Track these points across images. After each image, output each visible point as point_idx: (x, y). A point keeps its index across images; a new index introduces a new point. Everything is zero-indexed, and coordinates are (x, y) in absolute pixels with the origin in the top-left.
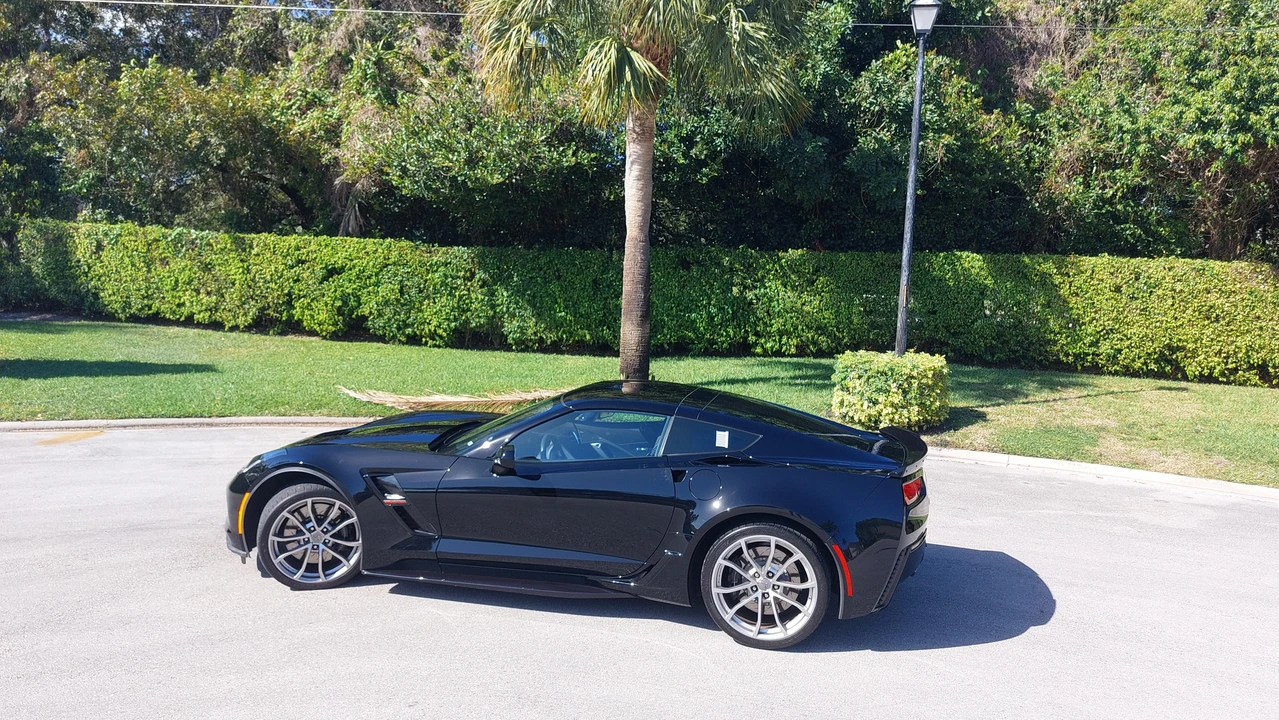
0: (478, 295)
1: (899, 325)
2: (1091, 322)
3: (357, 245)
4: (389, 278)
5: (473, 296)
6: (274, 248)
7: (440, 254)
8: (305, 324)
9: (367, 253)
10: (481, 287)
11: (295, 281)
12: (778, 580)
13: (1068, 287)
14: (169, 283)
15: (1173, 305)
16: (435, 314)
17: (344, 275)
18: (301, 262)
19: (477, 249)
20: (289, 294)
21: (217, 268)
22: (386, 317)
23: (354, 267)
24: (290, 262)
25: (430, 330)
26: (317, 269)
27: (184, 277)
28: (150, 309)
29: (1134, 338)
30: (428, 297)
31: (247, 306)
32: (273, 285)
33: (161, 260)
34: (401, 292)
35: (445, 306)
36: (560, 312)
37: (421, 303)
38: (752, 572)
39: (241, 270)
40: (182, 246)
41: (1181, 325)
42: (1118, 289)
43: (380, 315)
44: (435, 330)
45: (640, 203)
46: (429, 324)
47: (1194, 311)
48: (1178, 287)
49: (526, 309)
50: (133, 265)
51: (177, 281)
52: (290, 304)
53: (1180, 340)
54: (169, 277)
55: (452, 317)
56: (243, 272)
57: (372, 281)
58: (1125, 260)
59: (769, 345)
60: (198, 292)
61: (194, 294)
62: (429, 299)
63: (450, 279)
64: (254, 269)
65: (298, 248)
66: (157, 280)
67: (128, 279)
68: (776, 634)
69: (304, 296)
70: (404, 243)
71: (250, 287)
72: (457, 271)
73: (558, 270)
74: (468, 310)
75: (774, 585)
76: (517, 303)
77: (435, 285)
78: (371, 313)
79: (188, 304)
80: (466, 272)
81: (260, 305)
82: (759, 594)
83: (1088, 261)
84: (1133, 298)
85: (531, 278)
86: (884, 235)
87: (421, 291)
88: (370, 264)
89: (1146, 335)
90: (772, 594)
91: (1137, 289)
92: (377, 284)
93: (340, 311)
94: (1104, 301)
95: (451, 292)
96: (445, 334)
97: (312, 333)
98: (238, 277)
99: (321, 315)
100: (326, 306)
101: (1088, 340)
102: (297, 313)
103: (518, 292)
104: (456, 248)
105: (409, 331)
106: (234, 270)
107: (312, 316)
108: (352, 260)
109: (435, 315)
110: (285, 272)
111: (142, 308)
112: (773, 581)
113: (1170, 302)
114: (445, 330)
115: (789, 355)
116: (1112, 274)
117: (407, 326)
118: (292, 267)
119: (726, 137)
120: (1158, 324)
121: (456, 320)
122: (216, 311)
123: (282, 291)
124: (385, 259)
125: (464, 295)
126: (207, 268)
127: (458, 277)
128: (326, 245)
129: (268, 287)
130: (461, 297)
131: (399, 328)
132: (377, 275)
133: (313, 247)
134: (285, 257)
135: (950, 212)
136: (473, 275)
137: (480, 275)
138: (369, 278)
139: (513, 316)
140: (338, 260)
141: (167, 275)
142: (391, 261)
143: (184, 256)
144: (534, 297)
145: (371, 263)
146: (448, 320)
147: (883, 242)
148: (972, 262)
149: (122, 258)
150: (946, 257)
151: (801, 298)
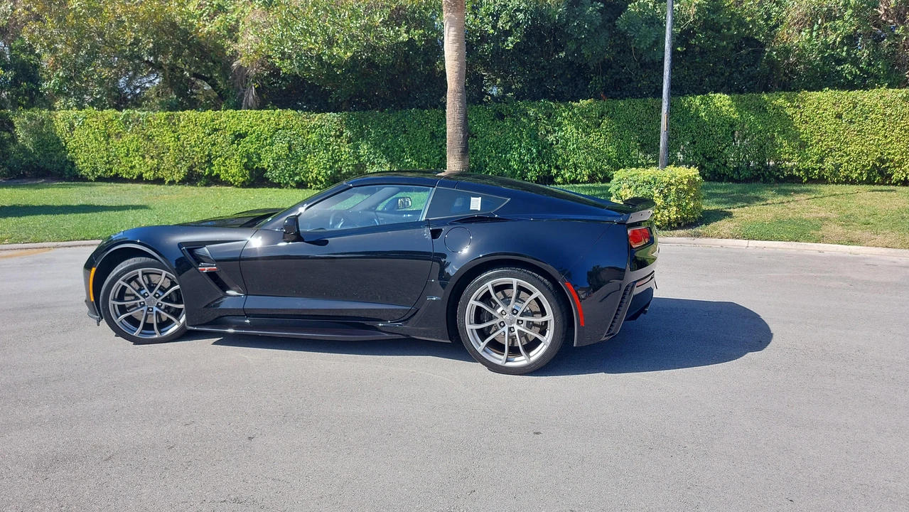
0: (346, 149)
1: (661, 145)
2: (817, 143)
3: (255, 116)
4: (280, 139)
5: (343, 149)
6: (196, 121)
7: (316, 118)
8: (222, 177)
9: (263, 121)
10: (348, 143)
11: (214, 145)
12: (521, 315)
13: (799, 116)
14: (124, 150)
15: (883, 126)
16: (316, 164)
17: (247, 139)
18: (216, 130)
19: (344, 114)
20: (209, 155)
21: (156, 138)
22: (280, 169)
23: (254, 132)
24: (208, 131)
25: (312, 177)
26: (228, 135)
27: (133, 146)
28: (111, 172)
29: (852, 154)
30: (310, 152)
31: (179, 166)
32: (197, 149)
33: (116, 135)
34: (290, 149)
35: (322, 158)
36: (407, 158)
37: (305, 157)
38: (499, 310)
39: (173, 139)
40: (130, 123)
41: (891, 141)
42: (839, 116)
43: (276, 167)
44: (316, 177)
45: (456, 62)
46: (312, 172)
47: (901, 130)
48: (888, 111)
49: (382, 158)
50: (96, 140)
51: (128, 150)
52: (209, 163)
53: (889, 153)
54: (123, 147)
55: (328, 166)
56: (175, 140)
57: (268, 142)
58: (845, 93)
59: (567, 175)
60: (144, 157)
61: (141, 158)
62: (310, 154)
63: (325, 138)
64: (182, 137)
65: (213, 120)
66: (114, 150)
67: (94, 150)
68: (520, 361)
69: (220, 156)
70: (290, 112)
71: (180, 151)
72: (330, 131)
73: (404, 126)
74: (340, 160)
75: (518, 321)
76: (375, 154)
77: (314, 144)
78: (269, 166)
79: (137, 166)
80: (336, 131)
81: (189, 165)
82: (506, 329)
84: (851, 122)
85: (385, 134)
87: (304, 148)
88: (264, 129)
89: (862, 151)
90: (517, 327)
91: (855, 115)
92: (272, 144)
93: (246, 166)
94: (828, 126)
95: (326, 147)
96: (323, 180)
97: (227, 183)
98: (171, 144)
99: (233, 169)
100: (236, 162)
101: (815, 158)
102: (215, 170)
103: (376, 145)
104: (328, 114)
105: (297, 178)
106: (168, 139)
107: (227, 171)
108: (252, 127)
109: (316, 166)
110: (204, 139)
111: (106, 171)
112: (517, 317)
113: (881, 124)
114: (323, 177)
116: (834, 104)
117: (296, 174)
118: (209, 135)
119: (526, 11)
120: (871, 142)
121: (331, 168)
122: (158, 170)
123: (204, 153)
124: (276, 124)
125: (336, 149)
126: (149, 138)
127: (331, 136)
128: (233, 117)
129: (194, 151)
130: (334, 151)
131: (290, 176)
132: (271, 137)
133: (223, 119)
134: (204, 128)
135: (705, 63)
136: (342, 133)
137: (348, 133)
138: (266, 140)
139: (373, 164)
140: (242, 128)
141: (121, 145)
142: (281, 127)
143: (132, 130)
144: (387, 148)
145: (266, 129)
146: (326, 168)
147: (653, 91)
148: (722, 101)
149: (88, 135)
150: (702, 99)
151: (590, 137)
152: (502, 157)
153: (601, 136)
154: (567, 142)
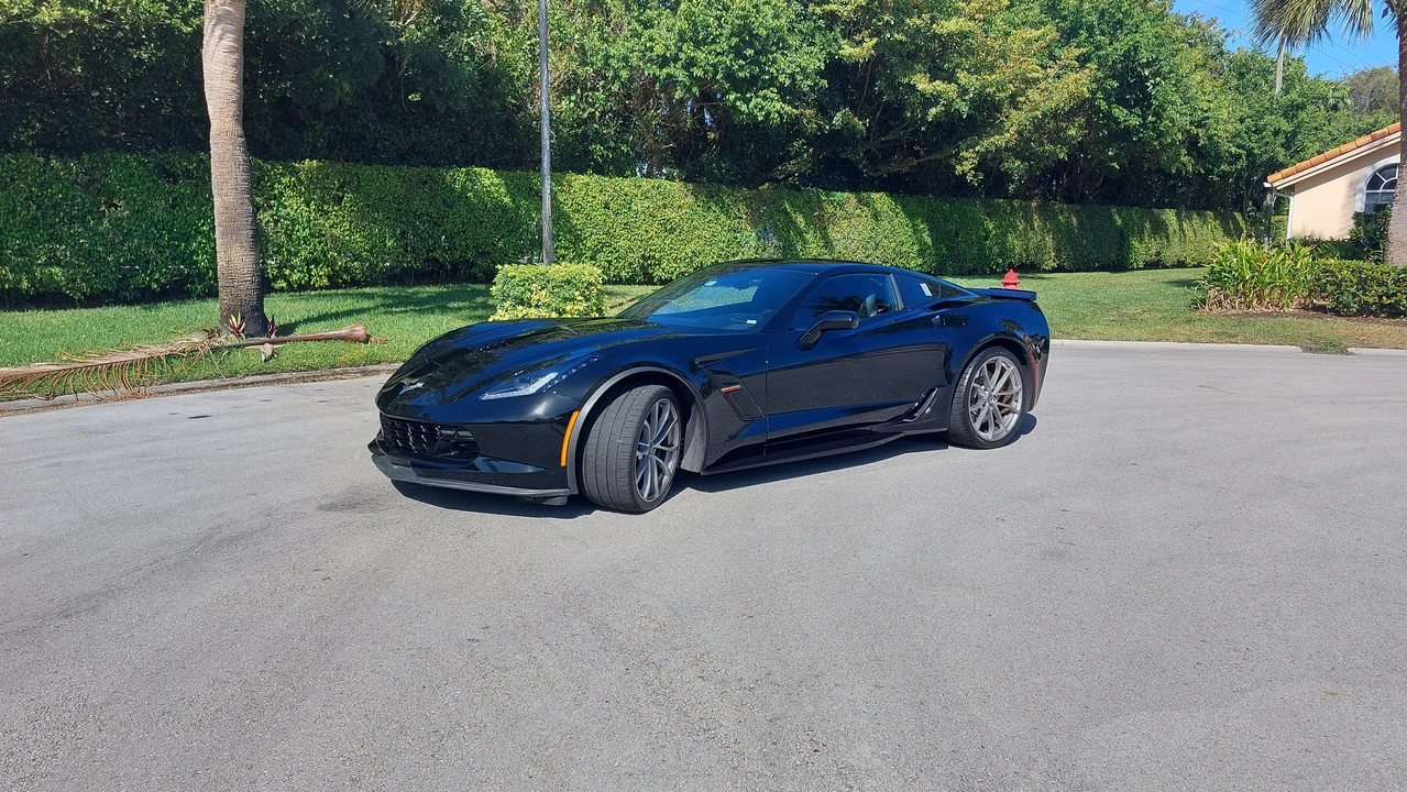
13: (570, 204)
42: (607, 206)
45: (234, 85)
58: (608, 179)
59: (295, 277)
68: (1001, 432)
83: (584, 178)
86: (394, 148)
94: (598, 216)
115: (321, 288)
116: (601, 191)
147: (394, 154)
148: (488, 178)
150: (467, 174)
151: (329, 218)
152: (178, 246)
153: (344, 217)
154: (293, 225)
